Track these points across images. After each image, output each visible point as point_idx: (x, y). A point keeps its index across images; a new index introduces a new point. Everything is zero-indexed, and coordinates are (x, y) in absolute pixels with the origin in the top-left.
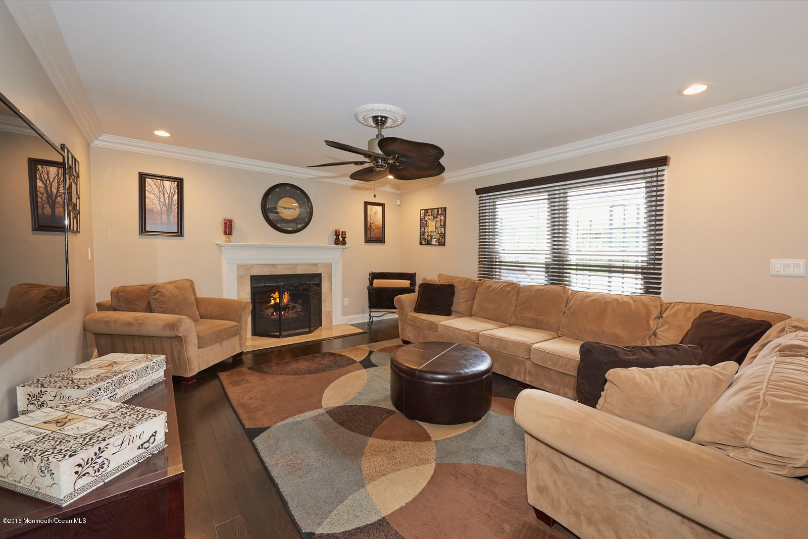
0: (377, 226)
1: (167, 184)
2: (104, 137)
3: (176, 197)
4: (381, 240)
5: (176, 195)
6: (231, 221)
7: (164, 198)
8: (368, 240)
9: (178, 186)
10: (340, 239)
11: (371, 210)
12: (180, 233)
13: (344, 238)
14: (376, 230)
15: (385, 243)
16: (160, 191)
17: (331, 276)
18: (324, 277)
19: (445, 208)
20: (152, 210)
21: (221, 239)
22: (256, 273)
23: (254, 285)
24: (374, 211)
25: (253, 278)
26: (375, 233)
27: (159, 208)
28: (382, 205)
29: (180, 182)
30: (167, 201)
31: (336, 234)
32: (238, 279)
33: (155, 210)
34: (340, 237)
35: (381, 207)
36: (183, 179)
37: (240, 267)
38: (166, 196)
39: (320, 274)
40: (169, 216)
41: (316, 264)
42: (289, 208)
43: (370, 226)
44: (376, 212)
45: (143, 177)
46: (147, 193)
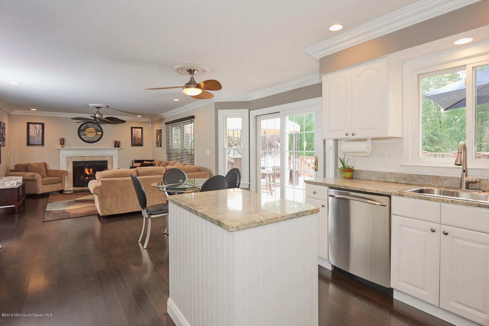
0: (139, 138)
1: (38, 126)
2: (14, 111)
3: (41, 131)
4: (141, 145)
5: (41, 130)
6: (63, 139)
7: (36, 131)
8: (133, 145)
9: (42, 126)
10: (117, 145)
11: (135, 131)
12: (43, 144)
13: (119, 144)
14: (138, 140)
15: (143, 146)
16: (35, 129)
17: (113, 162)
18: (109, 162)
19: (161, 130)
20: (32, 136)
21: (59, 147)
22: (75, 160)
23: (74, 166)
24: (136, 131)
25: (74, 163)
26: (138, 142)
27: (34, 135)
28: (141, 128)
29: (43, 125)
30: (38, 132)
31: (115, 143)
32: (67, 162)
33: (33, 136)
34: (117, 144)
35: (141, 129)
36: (44, 123)
37: (68, 157)
38: (37, 130)
39: (107, 161)
40: (38, 138)
41: (105, 156)
42: (91, 132)
43: (135, 139)
44: (137, 132)
45: (28, 124)
46: (30, 130)
